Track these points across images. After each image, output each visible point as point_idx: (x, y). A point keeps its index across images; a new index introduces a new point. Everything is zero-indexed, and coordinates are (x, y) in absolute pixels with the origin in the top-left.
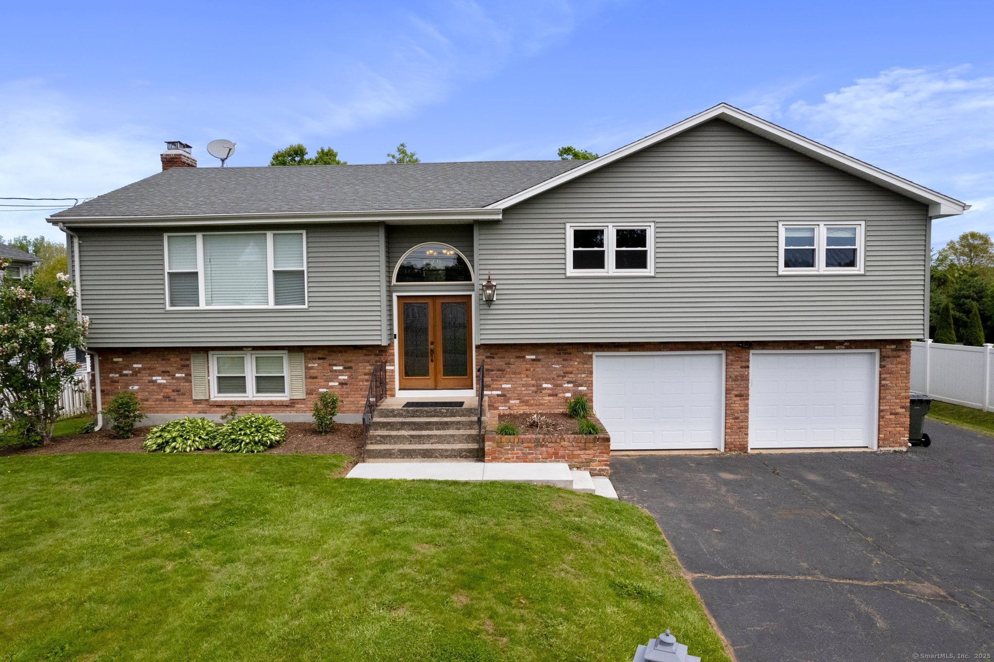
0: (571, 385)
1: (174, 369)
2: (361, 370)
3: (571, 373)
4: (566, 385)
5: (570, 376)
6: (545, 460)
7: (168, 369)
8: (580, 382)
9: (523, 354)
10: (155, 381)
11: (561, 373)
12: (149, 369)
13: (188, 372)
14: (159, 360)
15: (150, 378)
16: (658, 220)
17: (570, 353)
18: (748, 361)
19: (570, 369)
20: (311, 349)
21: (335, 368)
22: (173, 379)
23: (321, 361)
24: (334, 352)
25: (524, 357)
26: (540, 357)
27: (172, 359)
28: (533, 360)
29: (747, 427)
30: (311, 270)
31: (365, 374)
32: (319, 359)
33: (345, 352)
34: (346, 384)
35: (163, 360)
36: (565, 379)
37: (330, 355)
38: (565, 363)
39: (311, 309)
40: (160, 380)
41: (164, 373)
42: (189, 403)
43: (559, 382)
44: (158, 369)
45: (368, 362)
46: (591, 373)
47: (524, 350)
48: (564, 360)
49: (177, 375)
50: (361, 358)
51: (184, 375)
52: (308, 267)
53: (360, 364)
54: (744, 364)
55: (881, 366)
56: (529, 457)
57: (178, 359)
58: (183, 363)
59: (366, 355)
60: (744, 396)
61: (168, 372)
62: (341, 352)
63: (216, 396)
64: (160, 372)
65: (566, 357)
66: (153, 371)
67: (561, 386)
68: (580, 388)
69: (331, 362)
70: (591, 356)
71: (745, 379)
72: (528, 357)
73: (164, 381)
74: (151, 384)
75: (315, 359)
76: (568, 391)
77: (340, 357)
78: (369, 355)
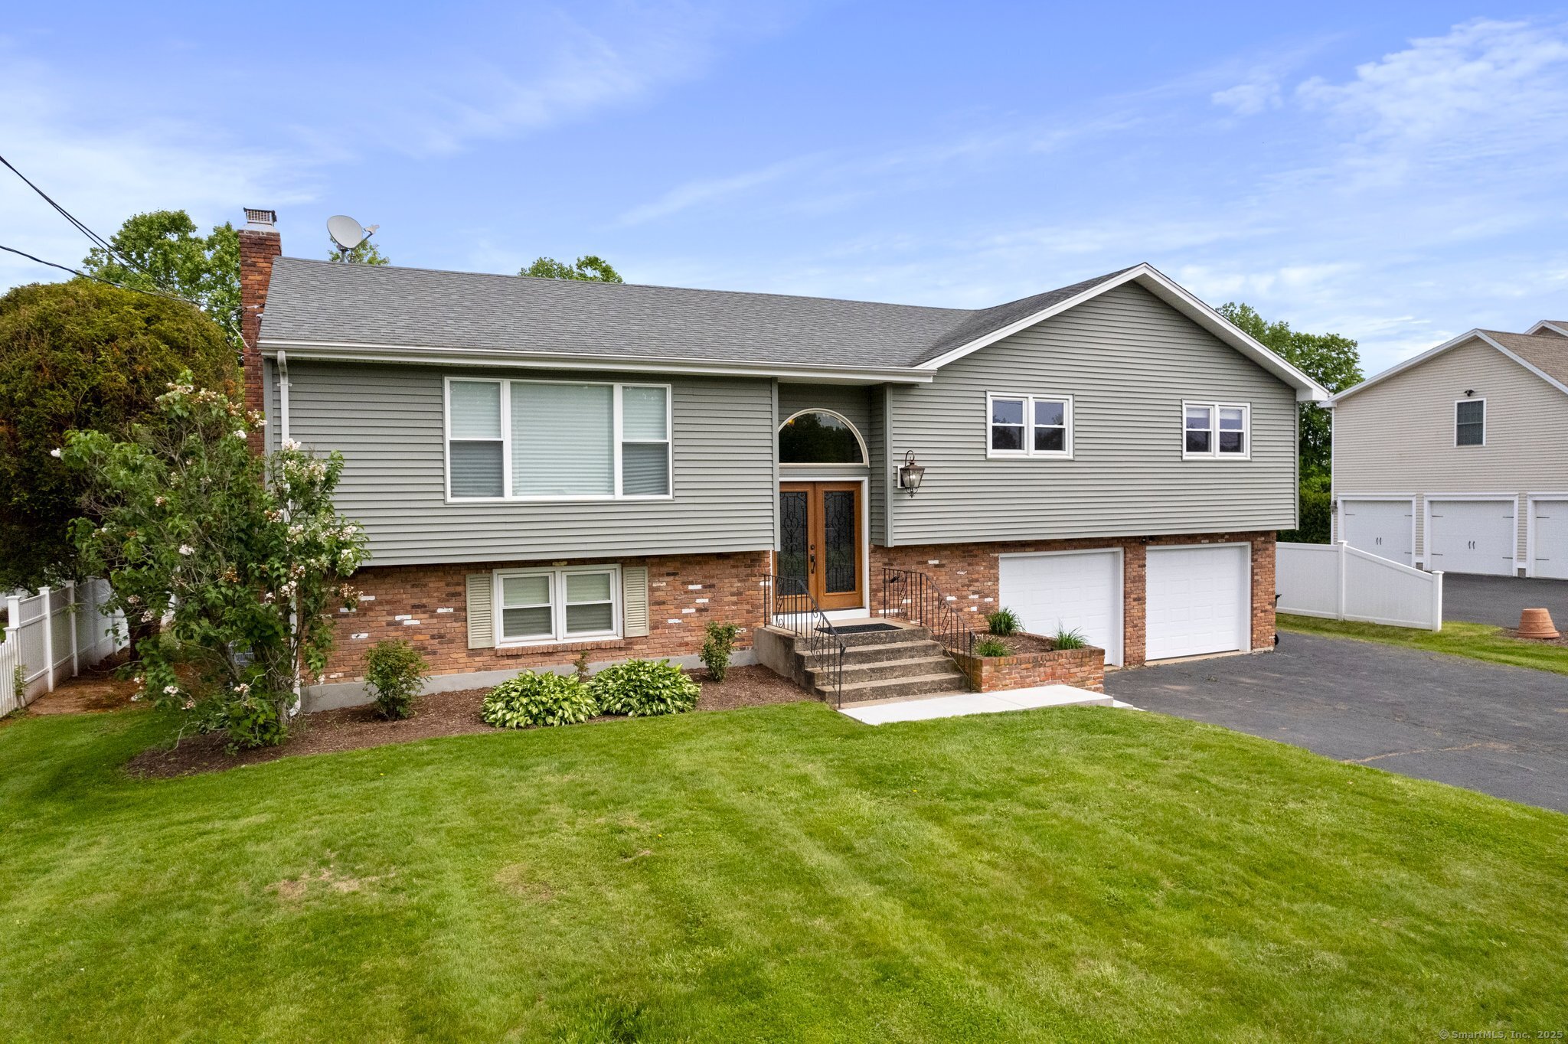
0: (976, 597)
1: (434, 601)
2: (727, 589)
3: (977, 581)
4: (971, 597)
5: (976, 584)
6: (1042, 683)
7: (424, 601)
8: (986, 592)
9: (925, 558)
10: (400, 623)
11: (966, 581)
12: (388, 602)
13: (459, 605)
14: (408, 586)
15: (390, 618)
16: (1076, 393)
17: (976, 556)
18: (1145, 559)
19: (975, 576)
20: (657, 560)
21: (691, 587)
22: (431, 617)
23: (671, 578)
24: (690, 563)
25: (926, 562)
26: (944, 562)
27: (431, 585)
28: (936, 566)
29: (1144, 636)
30: (677, 443)
31: (732, 594)
32: (668, 574)
33: (706, 563)
34: (706, 610)
35: (413, 586)
36: (971, 588)
37: (684, 569)
38: (970, 568)
39: (678, 501)
40: (408, 620)
41: (416, 608)
42: (460, 655)
43: (964, 593)
44: (405, 602)
45: (737, 576)
46: (997, 580)
47: (927, 553)
48: (970, 565)
49: (440, 611)
50: (727, 572)
51: (451, 610)
52: (674, 439)
53: (726, 581)
54: (1141, 562)
55: (1253, 560)
56: (1028, 680)
57: (442, 584)
58: (451, 589)
59: (733, 567)
60: (1141, 600)
61: (424, 606)
62: (699, 563)
63: (503, 642)
64: (409, 608)
65: (970, 560)
66: (395, 607)
67: (966, 597)
68: (986, 600)
69: (685, 579)
70: (997, 559)
71: (1141, 579)
72: (931, 562)
73: (417, 622)
74: (392, 628)
75: (663, 575)
76: (973, 603)
77: (698, 571)
78: (737, 567)
